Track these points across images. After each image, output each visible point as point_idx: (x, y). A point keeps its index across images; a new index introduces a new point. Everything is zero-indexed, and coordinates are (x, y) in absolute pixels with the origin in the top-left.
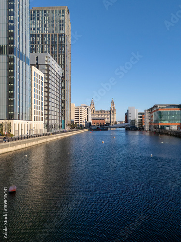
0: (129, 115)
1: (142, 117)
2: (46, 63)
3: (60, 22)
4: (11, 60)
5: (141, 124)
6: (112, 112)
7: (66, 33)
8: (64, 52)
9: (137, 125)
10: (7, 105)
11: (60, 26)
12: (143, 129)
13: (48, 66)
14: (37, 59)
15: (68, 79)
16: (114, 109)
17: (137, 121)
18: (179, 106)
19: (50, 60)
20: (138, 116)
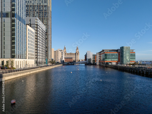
0: (87, 56)
1: (95, 57)
2: (36, 23)
4: (13, 21)
5: (94, 61)
6: (77, 54)
7: (48, 5)
8: (47, 17)
9: (92, 62)
10: (11, 50)
13: (37, 25)
14: (30, 21)
15: (50, 33)
16: (78, 52)
17: (92, 59)
18: (117, 51)
19: (39, 21)
20: (92, 56)
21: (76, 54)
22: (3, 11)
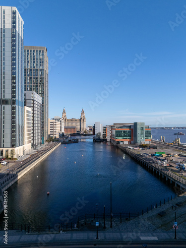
0: (96, 128)
1: (106, 130)
2: (32, 98)
3: (40, 60)
5: (105, 135)
6: (82, 121)
7: (45, 69)
8: (43, 83)
9: (102, 137)
10: (11, 138)
11: (40, 62)
12: (106, 140)
13: (33, 100)
14: (25, 96)
15: (47, 104)
16: (84, 118)
17: (102, 134)
18: (130, 127)
19: (35, 96)
20: (102, 129)
21: (80, 120)
22: (3, 97)
